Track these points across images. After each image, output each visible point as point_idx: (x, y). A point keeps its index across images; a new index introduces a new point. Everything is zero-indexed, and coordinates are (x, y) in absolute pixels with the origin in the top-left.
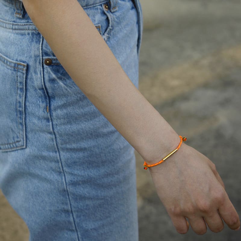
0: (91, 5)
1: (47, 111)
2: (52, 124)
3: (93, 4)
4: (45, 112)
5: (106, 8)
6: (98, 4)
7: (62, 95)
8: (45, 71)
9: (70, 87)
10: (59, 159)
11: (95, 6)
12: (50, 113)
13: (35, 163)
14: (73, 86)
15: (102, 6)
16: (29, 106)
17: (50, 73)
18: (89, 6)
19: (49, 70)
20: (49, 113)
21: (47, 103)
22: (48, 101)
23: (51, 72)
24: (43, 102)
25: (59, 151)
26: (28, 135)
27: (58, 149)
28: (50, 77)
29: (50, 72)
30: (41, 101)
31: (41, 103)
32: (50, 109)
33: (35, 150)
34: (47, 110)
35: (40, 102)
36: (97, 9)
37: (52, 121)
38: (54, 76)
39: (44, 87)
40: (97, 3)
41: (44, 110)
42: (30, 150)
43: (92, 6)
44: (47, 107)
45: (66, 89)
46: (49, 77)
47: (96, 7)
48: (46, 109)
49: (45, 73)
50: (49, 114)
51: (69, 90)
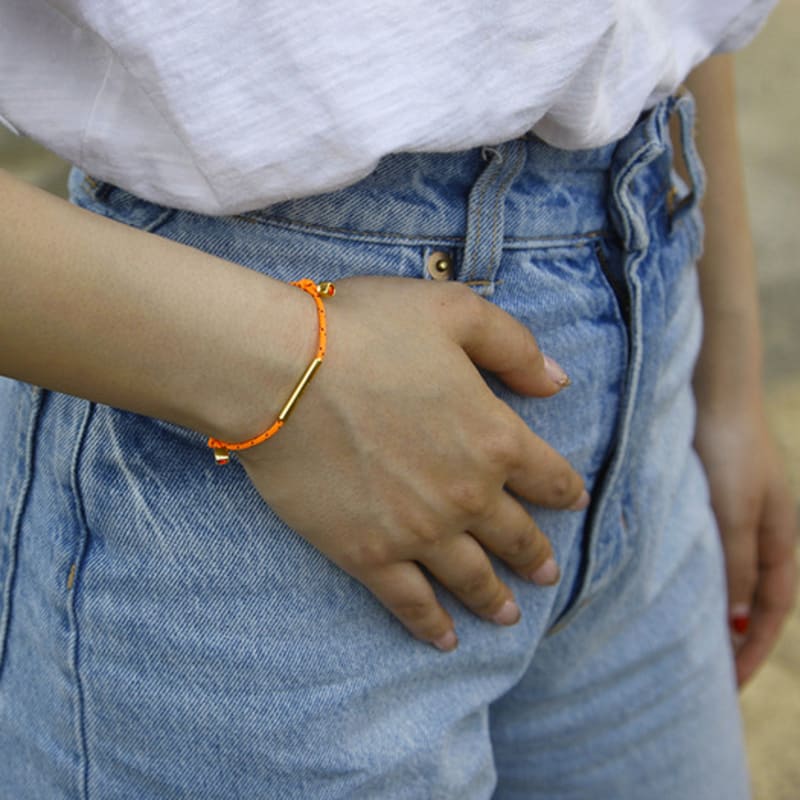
0: (370, 233)
1: (66, 582)
2: (77, 640)
3: (381, 233)
4: (59, 584)
5: (440, 270)
6: (406, 241)
7: (127, 541)
8: (96, 420)
9: (166, 521)
10: (81, 787)
11: (390, 245)
12: (75, 594)
13: (9, 763)
14: (180, 523)
15: (422, 254)
16: (29, 539)
17: (106, 438)
18: (361, 235)
19: (109, 424)
20: (72, 591)
21: (75, 552)
22: (82, 545)
23: (112, 434)
24: (65, 541)
25: (86, 757)
26: (11, 647)
27: (85, 748)
28: (102, 452)
29: (108, 432)
30: (60, 533)
31: (58, 543)
32: (79, 579)
33: (20, 715)
34: (71, 576)
35: (57, 537)
36: (397, 258)
37: (77, 629)
38: (117, 454)
39: (73, 485)
40: (403, 237)
41: (61, 575)
42: (5, 709)
43: (375, 239)
44: (74, 567)
45: (148, 524)
46: (100, 450)
47: (395, 250)
48: (69, 573)
49: (92, 430)
50: (70, 598)
51: (157, 530)
